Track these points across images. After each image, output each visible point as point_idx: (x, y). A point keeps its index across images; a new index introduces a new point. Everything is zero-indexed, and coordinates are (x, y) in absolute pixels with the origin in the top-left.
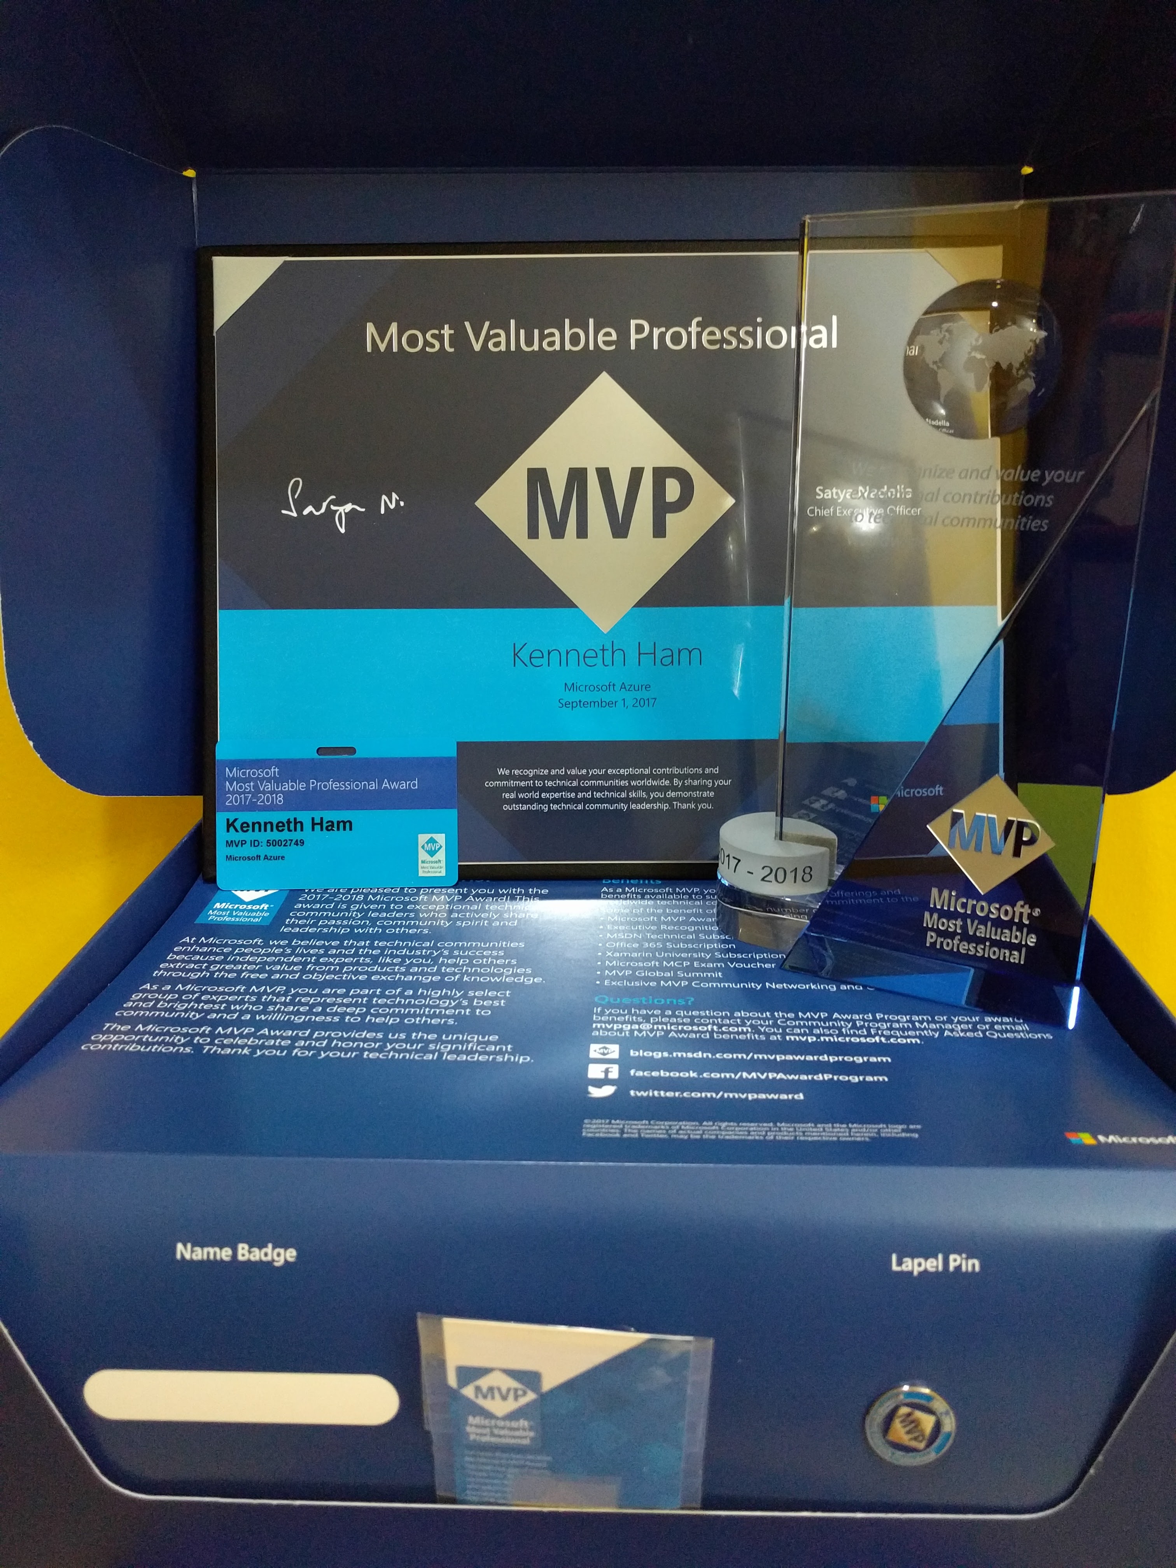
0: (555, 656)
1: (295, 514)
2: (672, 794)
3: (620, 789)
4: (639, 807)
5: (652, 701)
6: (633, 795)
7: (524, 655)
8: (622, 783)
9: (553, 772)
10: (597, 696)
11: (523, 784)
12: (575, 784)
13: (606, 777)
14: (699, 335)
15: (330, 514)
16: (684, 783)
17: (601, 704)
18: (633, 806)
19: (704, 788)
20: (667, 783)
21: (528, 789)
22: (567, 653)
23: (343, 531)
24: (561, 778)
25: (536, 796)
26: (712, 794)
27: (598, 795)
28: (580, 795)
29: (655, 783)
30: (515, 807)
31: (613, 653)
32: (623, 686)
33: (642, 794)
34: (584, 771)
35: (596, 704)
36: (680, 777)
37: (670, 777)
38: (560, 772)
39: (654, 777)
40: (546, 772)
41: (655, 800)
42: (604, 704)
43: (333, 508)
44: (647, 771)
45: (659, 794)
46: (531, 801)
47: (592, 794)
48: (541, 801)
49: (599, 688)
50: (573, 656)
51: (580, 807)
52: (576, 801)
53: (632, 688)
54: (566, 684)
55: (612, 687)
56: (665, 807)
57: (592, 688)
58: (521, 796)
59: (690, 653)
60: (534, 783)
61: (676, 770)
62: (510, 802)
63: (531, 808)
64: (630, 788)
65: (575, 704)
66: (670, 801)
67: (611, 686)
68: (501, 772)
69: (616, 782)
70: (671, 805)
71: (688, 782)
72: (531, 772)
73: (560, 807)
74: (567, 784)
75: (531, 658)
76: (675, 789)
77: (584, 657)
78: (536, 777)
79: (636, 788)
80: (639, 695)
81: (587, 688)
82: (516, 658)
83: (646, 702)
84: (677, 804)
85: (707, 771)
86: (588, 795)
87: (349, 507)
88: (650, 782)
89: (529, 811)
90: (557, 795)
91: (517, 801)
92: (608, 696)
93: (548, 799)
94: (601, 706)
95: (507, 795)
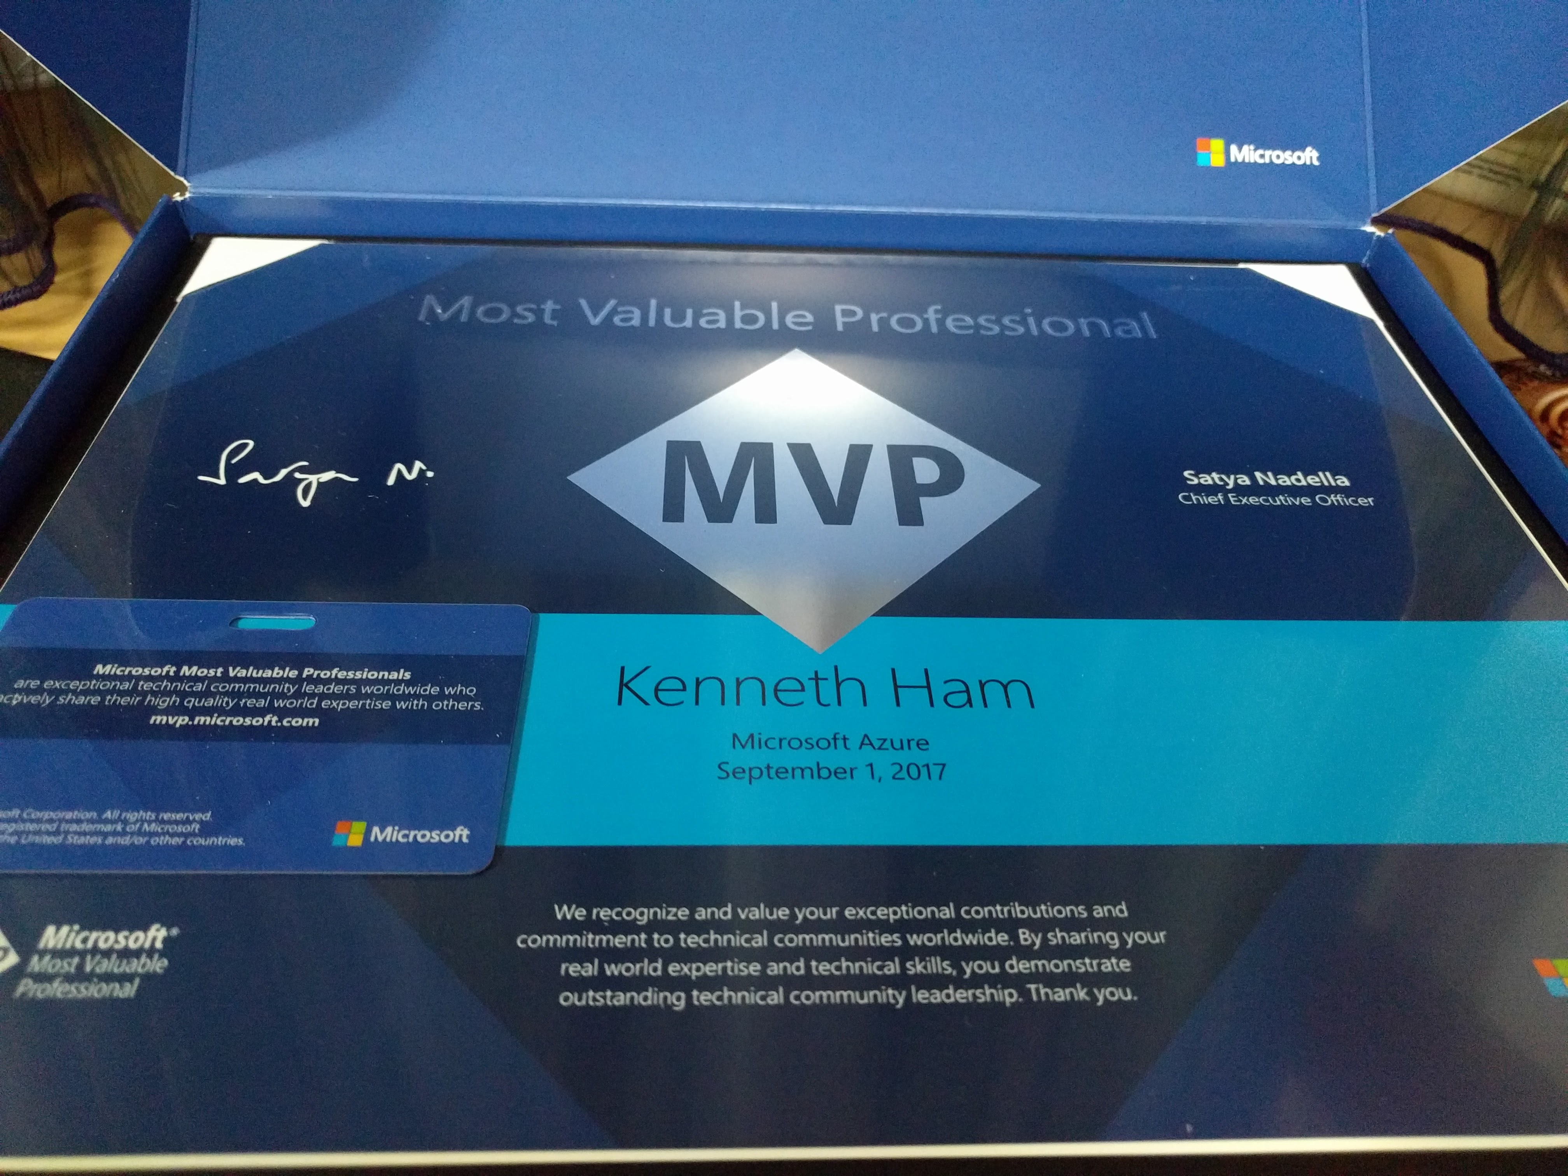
0: (710, 690)
1: (222, 481)
2: (1018, 966)
3: (883, 954)
4: (938, 997)
5: (935, 771)
6: (916, 967)
7: (644, 685)
8: (885, 940)
9: (702, 914)
10: (808, 758)
11: (619, 941)
12: (760, 941)
13: (842, 926)
14: (941, 320)
15: (291, 482)
16: (1045, 940)
17: (818, 772)
18: (921, 996)
19: (1101, 951)
20: (1002, 939)
21: (632, 954)
22: (739, 683)
23: (306, 503)
24: (721, 927)
25: (653, 969)
26: (1125, 965)
27: (824, 968)
28: (775, 969)
29: (971, 940)
30: (592, 998)
31: (838, 685)
32: (865, 741)
33: (938, 966)
34: (782, 913)
35: (807, 773)
36: (1034, 925)
37: (1011, 926)
38: (719, 914)
39: (969, 927)
40: (683, 913)
41: (977, 981)
42: (824, 773)
43: (298, 475)
44: (947, 913)
45: (987, 967)
46: (640, 983)
47: (808, 967)
48: (667, 983)
49: (812, 744)
50: (751, 690)
51: (776, 998)
52: (765, 983)
53: (887, 745)
54: (735, 736)
55: (840, 743)
56: (1008, 997)
57: (795, 743)
58: (612, 970)
59: (1005, 687)
60: (650, 941)
61: (1018, 910)
62: (580, 985)
63: (639, 999)
64: (906, 953)
65: (756, 773)
66: (1019, 982)
67: (836, 741)
68: (563, 912)
69: (869, 938)
70: (1025, 993)
71: (1056, 937)
72: (642, 914)
73: (720, 998)
74: (739, 940)
75: (657, 690)
76: (1026, 953)
77: (776, 690)
78: (654, 926)
79: (924, 952)
80: (904, 757)
81: (785, 742)
82: (625, 690)
83: (924, 771)
84: (1037, 990)
85: (1100, 912)
86: (797, 968)
87: (327, 476)
88: (958, 938)
89: (631, 1009)
90: (710, 969)
91: (601, 982)
92: (833, 758)
93: (687, 978)
94: (819, 777)
95: (574, 969)
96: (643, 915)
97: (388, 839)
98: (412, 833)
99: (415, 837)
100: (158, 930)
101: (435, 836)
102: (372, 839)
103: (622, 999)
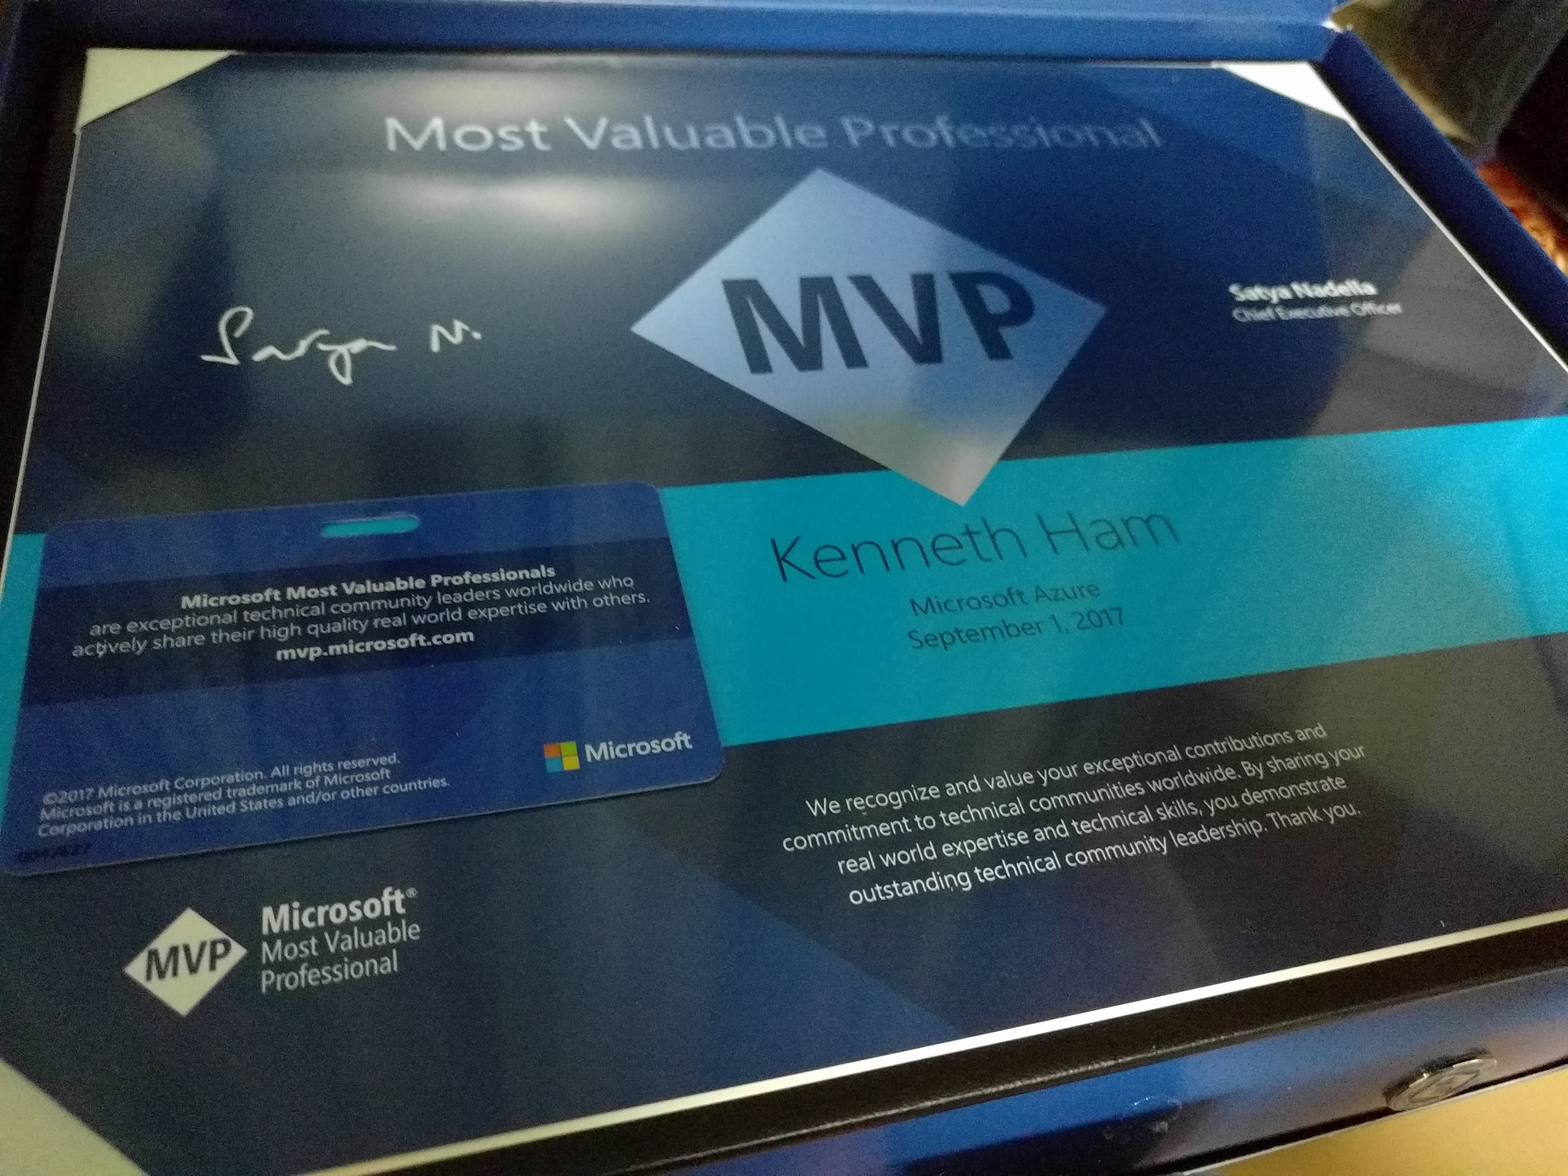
0: (868, 554)
1: (233, 360)
2: (1253, 797)
3: (1133, 804)
4: (1195, 838)
5: (1115, 615)
6: (1166, 813)
7: (802, 557)
8: (1130, 790)
9: (952, 790)
10: (989, 618)
11: (884, 829)
12: (1017, 809)
13: (1085, 783)
14: (953, 133)
15: (318, 355)
16: (1267, 770)
17: (1005, 629)
18: (1180, 840)
19: (1315, 773)
20: (1229, 773)
21: (898, 842)
22: (895, 545)
23: (346, 380)
24: (976, 800)
26: (1340, 782)
27: (1085, 827)
28: (1041, 835)
29: (1204, 778)
30: (879, 892)
31: (993, 537)
33: (1185, 808)
34: (1027, 778)
35: (997, 632)
36: (1255, 756)
37: (1232, 759)
38: (968, 787)
39: (1199, 766)
40: (934, 791)
41: (1223, 818)
42: (1013, 631)
43: (322, 347)
44: (1174, 755)
45: (1226, 802)
46: (921, 870)
47: (1071, 829)
49: (988, 602)
50: (909, 551)
51: (1052, 864)
53: (1061, 594)
54: (913, 602)
55: (1016, 598)
56: (1255, 828)
57: (974, 603)
58: (888, 860)
59: (1147, 524)
60: (913, 825)
61: (1235, 744)
62: (866, 880)
63: (926, 886)
64: (1152, 800)
65: (948, 639)
66: (1257, 812)
67: (1011, 596)
68: (816, 808)
69: (1114, 791)
70: (1267, 822)
72: (895, 798)
73: (1002, 872)
74: (997, 812)
75: (817, 562)
76: (1254, 784)
77: (934, 550)
78: (910, 809)
79: (1168, 797)
80: (1082, 605)
81: (963, 603)
82: (785, 565)
83: (1103, 616)
84: (1276, 817)
85: (1302, 735)
86: (1061, 831)
87: (359, 345)
88: (1192, 779)
89: (923, 897)
90: (982, 844)
91: (883, 875)
92: (1015, 615)
93: (962, 856)
94: (1010, 636)
95: (851, 865)
96: (896, 800)
97: (606, 757)
98: (630, 747)
99: (634, 749)
100: (392, 894)
101: (655, 746)
102: (589, 759)
103: (910, 889)
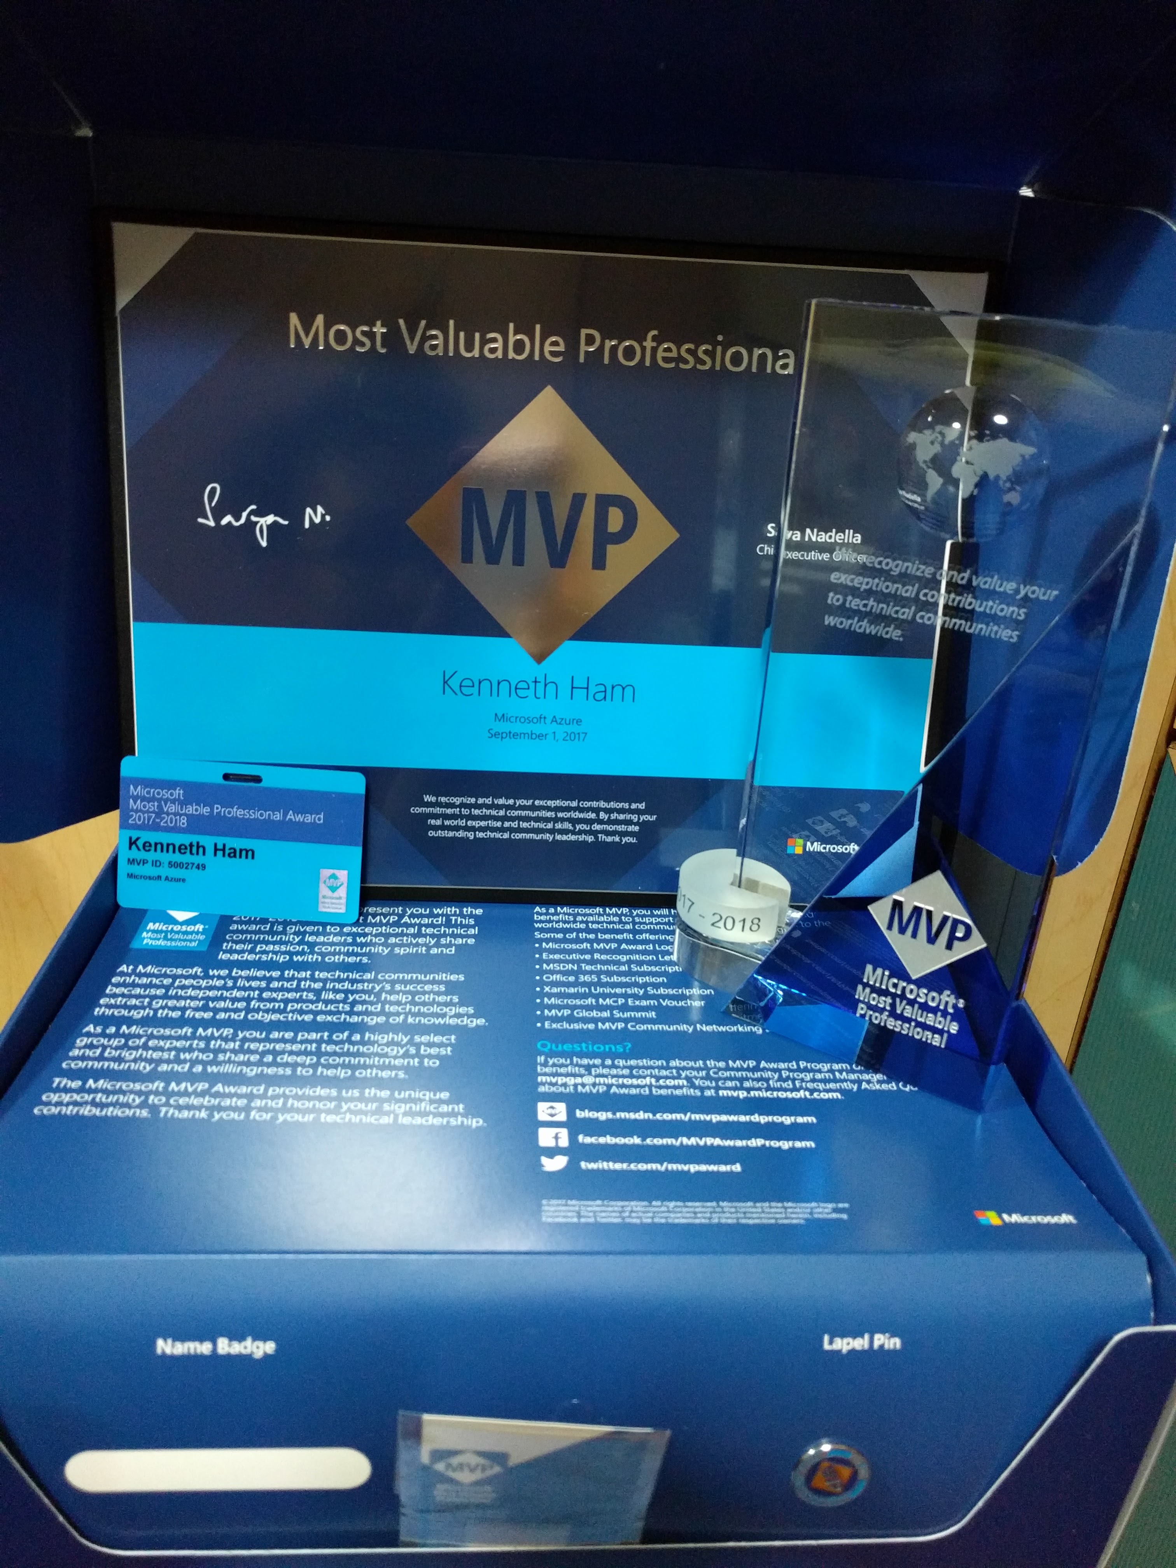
0: (485, 685)
1: (212, 523)
2: (597, 827)
3: (547, 820)
4: (565, 838)
5: (582, 736)
6: (559, 826)
7: (454, 683)
8: (549, 814)
9: (480, 801)
10: (526, 728)
11: (449, 811)
12: (502, 813)
13: (533, 808)
14: (654, 350)
15: (250, 525)
16: (609, 817)
17: (531, 736)
18: (558, 837)
19: (629, 822)
20: (593, 816)
21: (454, 817)
22: (499, 683)
23: (264, 544)
24: (488, 807)
25: (462, 823)
26: (637, 828)
27: (524, 825)
28: (507, 824)
30: (440, 833)
31: (546, 685)
32: (554, 720)
33: (568, 826)
34: (511, 802)
35: (526, 735)
36: (607, 811)
37: (597, 811)
38: (487, 801)
39: (582, 810)
40: (473, 800)
41: (580, 832)
42: (534, 736)
43: (253, 518)
44: (574, 804)
45: (585, 827)
46: (457, 828)
47: (519, 824)
48: (467, 828)
49: (529, 720)
50: (504, 686)
51: (506, 836)
52: (502, 830)
53: (563, 722)
54: (496, 714)
55: (542, 720)
56: (590, 839)
57: (522, 720)
58: (447, 823)
59: (623, 689)
60: (460, 811)
61: (602, 804)
62: (436, 828)
63: (457, 834)
64: (556, 820)
65: (504, 735)
66: (595, 833)
67: (541, 718)
68: (428, 798)
69: (543, 813)
70: (597, 838)
71: (614, 816)
73: (486, 835)
74: (494, 812)
75: (461, 686)
76: (601, 822)
77: (516, 689)
78: (462, 805)
79: (563, 820)
80: (570, 729)
81: (518, 719)
82: (446, 686)
83: (577, 736)
84: (602, 837)
85: (634, 806)
86: (514, 825)
87: (270, 519)
88: (576, 815)
89: (454, 838)
90: (483, 824)
91: (443, 827)
92: (538, 729)
93: (474, 827)
94: (531, 739)
95: (433, 822)
96: (458, 801)
103: (451, 834)
